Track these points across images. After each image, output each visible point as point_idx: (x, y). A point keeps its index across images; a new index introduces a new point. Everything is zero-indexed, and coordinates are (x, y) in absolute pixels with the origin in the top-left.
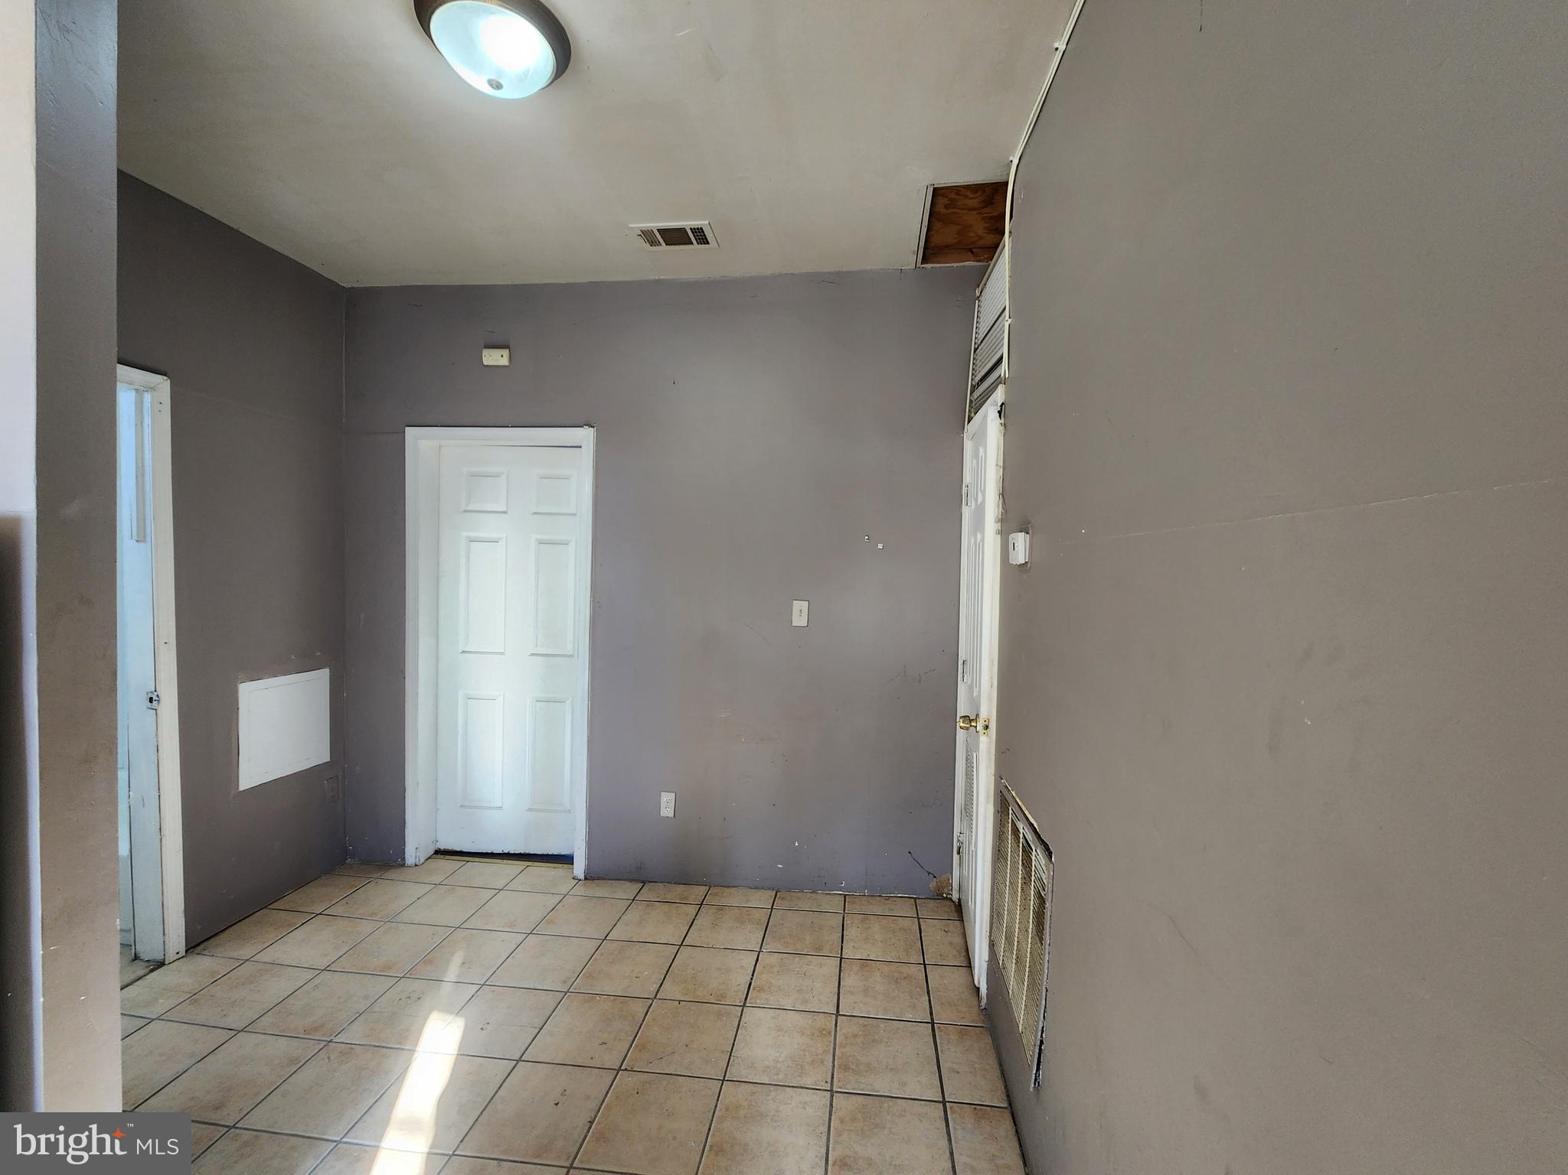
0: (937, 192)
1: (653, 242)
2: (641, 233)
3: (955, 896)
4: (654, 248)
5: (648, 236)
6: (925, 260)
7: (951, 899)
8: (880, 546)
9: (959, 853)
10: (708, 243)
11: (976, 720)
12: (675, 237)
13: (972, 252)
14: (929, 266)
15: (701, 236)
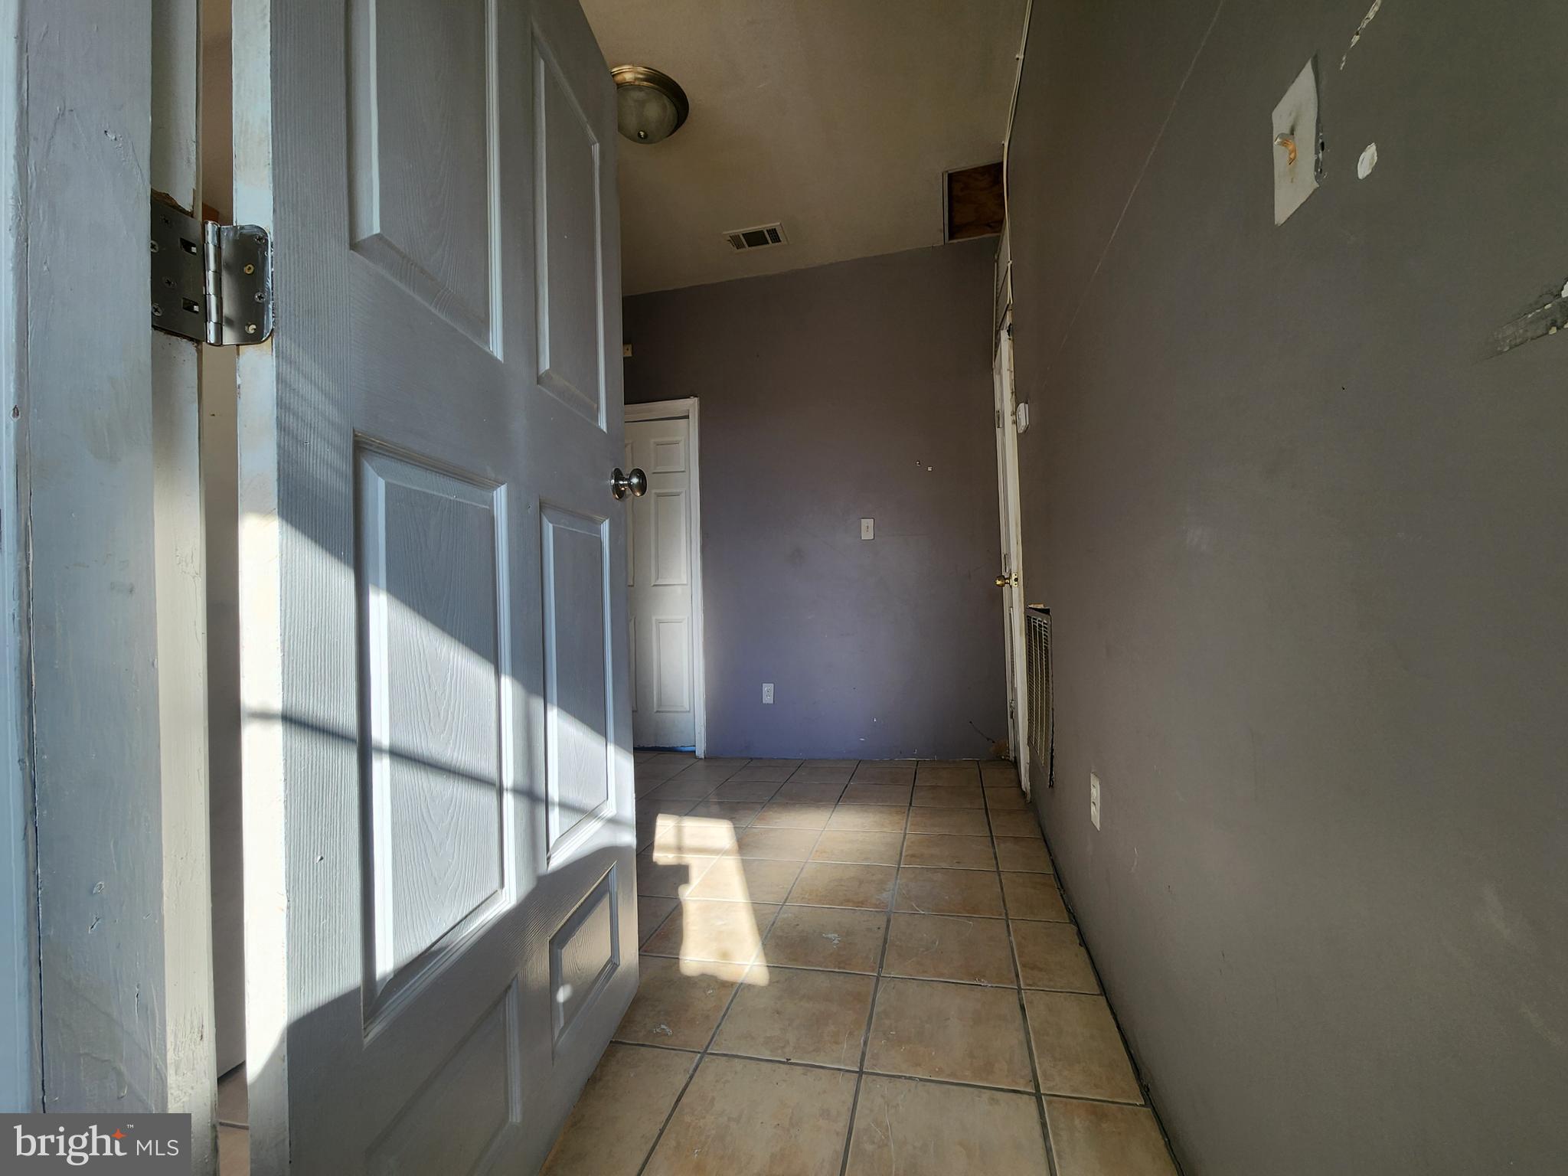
0: (953, 177)
1: (739, 246)
2: (730, 239)
3: (1012, 758)
4: (740, 250)
5: (735, 241)
6: (951, 237)
7: (1008, 760)
8: (930, 469)
9: (1012, 717)
10: (780, 241)
11: (1009, 579)
12: (755, 239)
13: (990, 227)
14: (955, 241)
15: (774, 235)
